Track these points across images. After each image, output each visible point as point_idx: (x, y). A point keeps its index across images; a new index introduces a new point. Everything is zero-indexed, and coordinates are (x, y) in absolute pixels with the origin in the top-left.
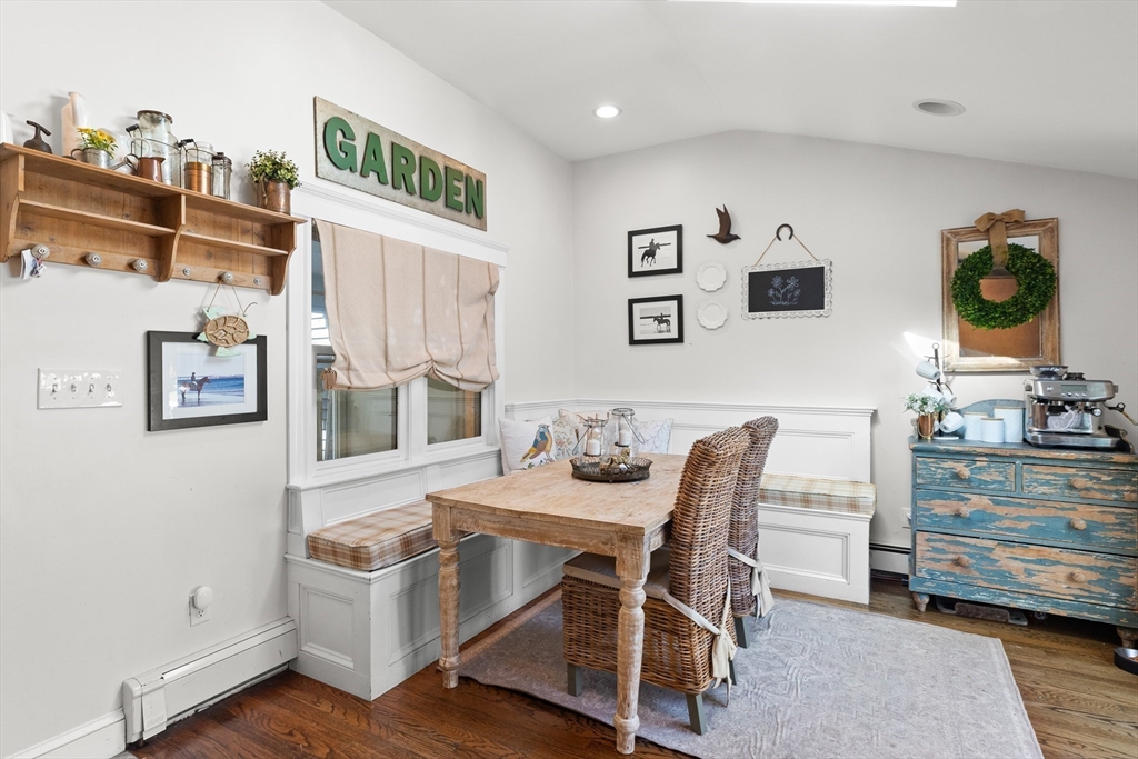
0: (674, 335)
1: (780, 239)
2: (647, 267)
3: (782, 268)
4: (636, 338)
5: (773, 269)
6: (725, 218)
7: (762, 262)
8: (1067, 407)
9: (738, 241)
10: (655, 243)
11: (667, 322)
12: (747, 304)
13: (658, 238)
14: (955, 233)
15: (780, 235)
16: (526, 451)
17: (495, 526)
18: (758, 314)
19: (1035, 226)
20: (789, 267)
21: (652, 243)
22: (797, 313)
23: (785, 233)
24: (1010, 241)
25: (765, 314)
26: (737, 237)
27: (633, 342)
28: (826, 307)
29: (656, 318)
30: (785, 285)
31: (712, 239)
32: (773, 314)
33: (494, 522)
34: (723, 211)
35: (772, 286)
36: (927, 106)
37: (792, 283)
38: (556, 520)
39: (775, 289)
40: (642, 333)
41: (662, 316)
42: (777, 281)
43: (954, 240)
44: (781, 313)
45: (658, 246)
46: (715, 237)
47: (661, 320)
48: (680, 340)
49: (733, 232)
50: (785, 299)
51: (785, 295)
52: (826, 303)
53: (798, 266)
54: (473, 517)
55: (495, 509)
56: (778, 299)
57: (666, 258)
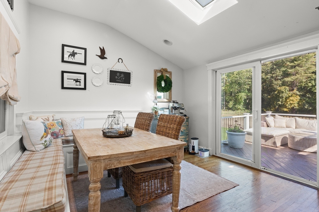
0: (83, 86)
1: (119, 62)
2: (70, 60)
3: (120, 71)
4: (65, 86)
5: (117, 70)
6: (103, 51)
7: (113, 68)
8: (178, 109)
9: (106, 59)
10: (75, 52)
11: (80, 82)
12: (109, 79)
13: (76, 50)
14: (157, 70)
15: (119, 61)
16: (42, 135)
17: (130, 160)
18: (112, 83)
19: (169, 72)
20: (122, 71)
21: (73, 51)
22: (123, 84)
23: (120, 61)
24: (166, 75)
25: (114, 83)
26: (106, 58)
27: (63, 88)
28: (131, 84)
29: (74, 80)
30: (120, 76)
31: (98, 57)
32: (117, 84)
33: (129, 159)
34: (102, 49)
35: (117, 75)
36: (166, 41)
37: (122, 76)
38: (157, 150)
39: (118, 77)
40: (68, 85)
41: (77, 79)
42: (118, 74)
43: (157, 72)
44: (119, 84)
45: (76, 53)
46: (99, 56)
47: (77, 81)
48: (85, 89)
49: (105, 56)
50: (120, 80)
51: (120, 78)
52: (131, 83)
53: (124, 71)
54: (118, 160)
55: (133, 153)
56: (118, 80)
57: (79, 58)
